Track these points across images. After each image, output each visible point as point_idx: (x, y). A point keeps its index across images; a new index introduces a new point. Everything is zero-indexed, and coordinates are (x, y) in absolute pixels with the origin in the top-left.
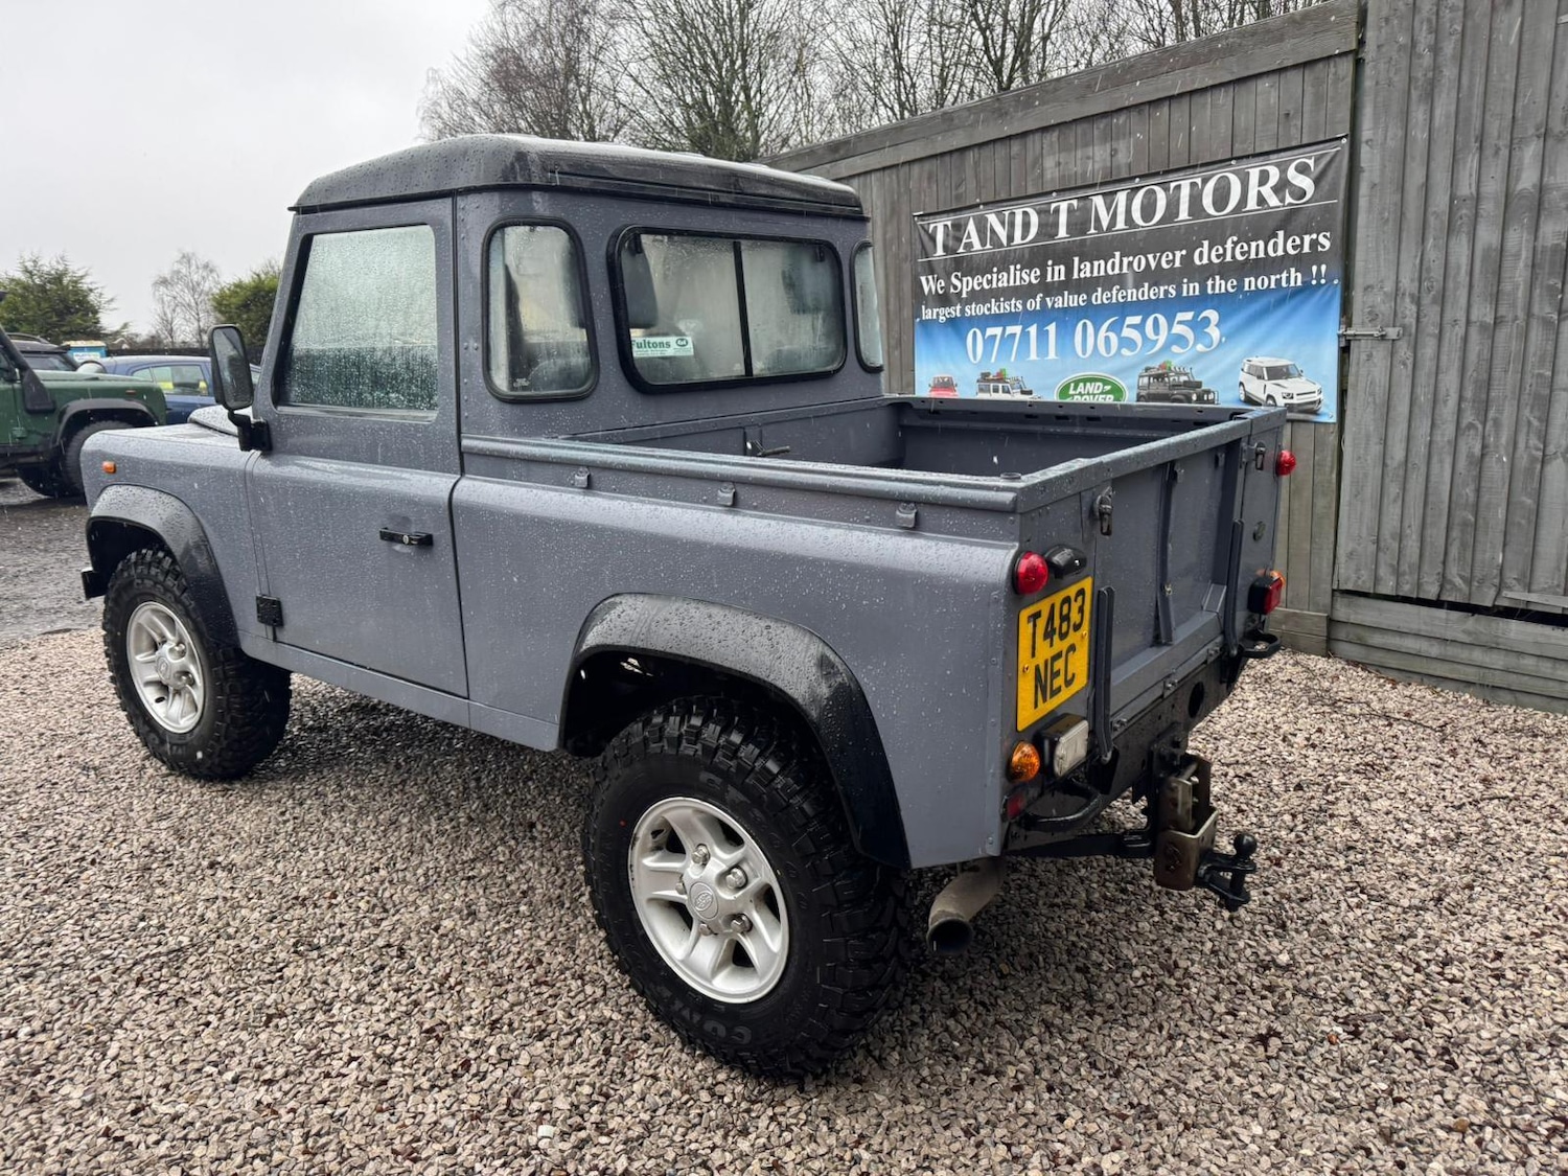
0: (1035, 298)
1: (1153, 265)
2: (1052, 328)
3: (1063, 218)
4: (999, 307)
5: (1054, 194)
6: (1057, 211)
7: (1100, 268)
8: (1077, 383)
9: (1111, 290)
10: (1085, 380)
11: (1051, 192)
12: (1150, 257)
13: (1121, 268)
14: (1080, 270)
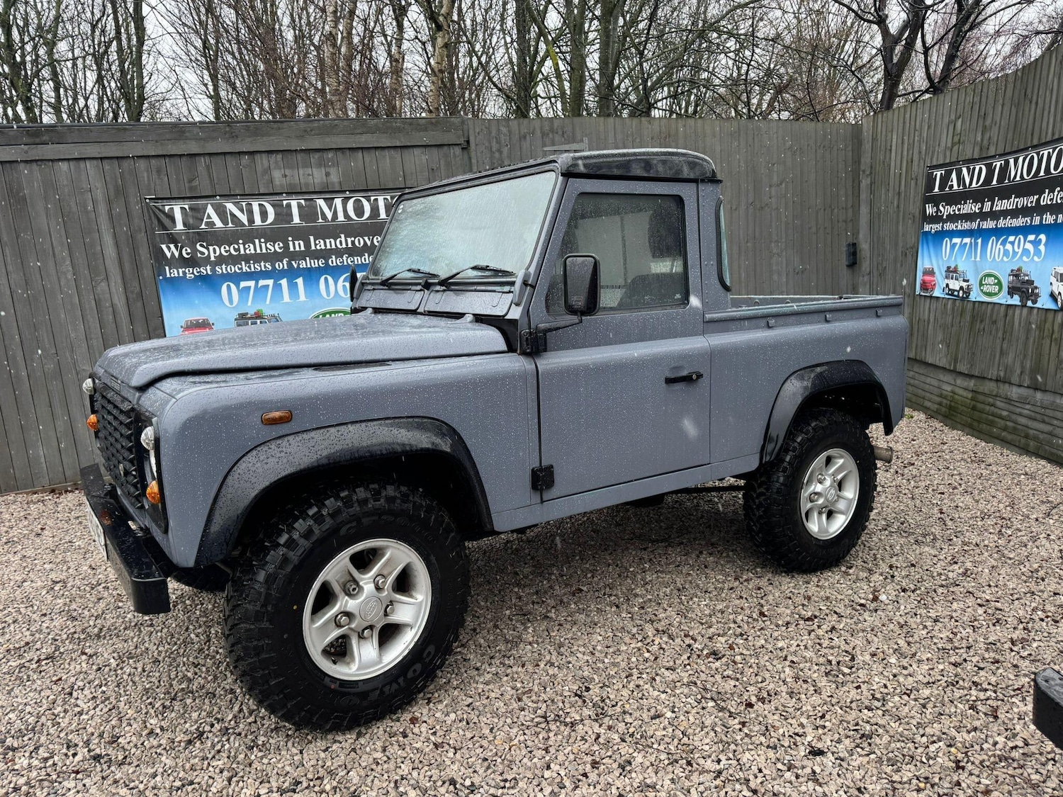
0: (282, 261)
1: (369, 243)
2: (300, 281)
3: (295, 211)
4: (250, 267)
5: (284, 195)
6: (289, 206)
7: (331, 243)
8: (324, 315)
9: (342, 257)
10: (330, 313)
11: (282, 193)
12: (366, 238)
13: (347, 245)
14: (316, 245)
